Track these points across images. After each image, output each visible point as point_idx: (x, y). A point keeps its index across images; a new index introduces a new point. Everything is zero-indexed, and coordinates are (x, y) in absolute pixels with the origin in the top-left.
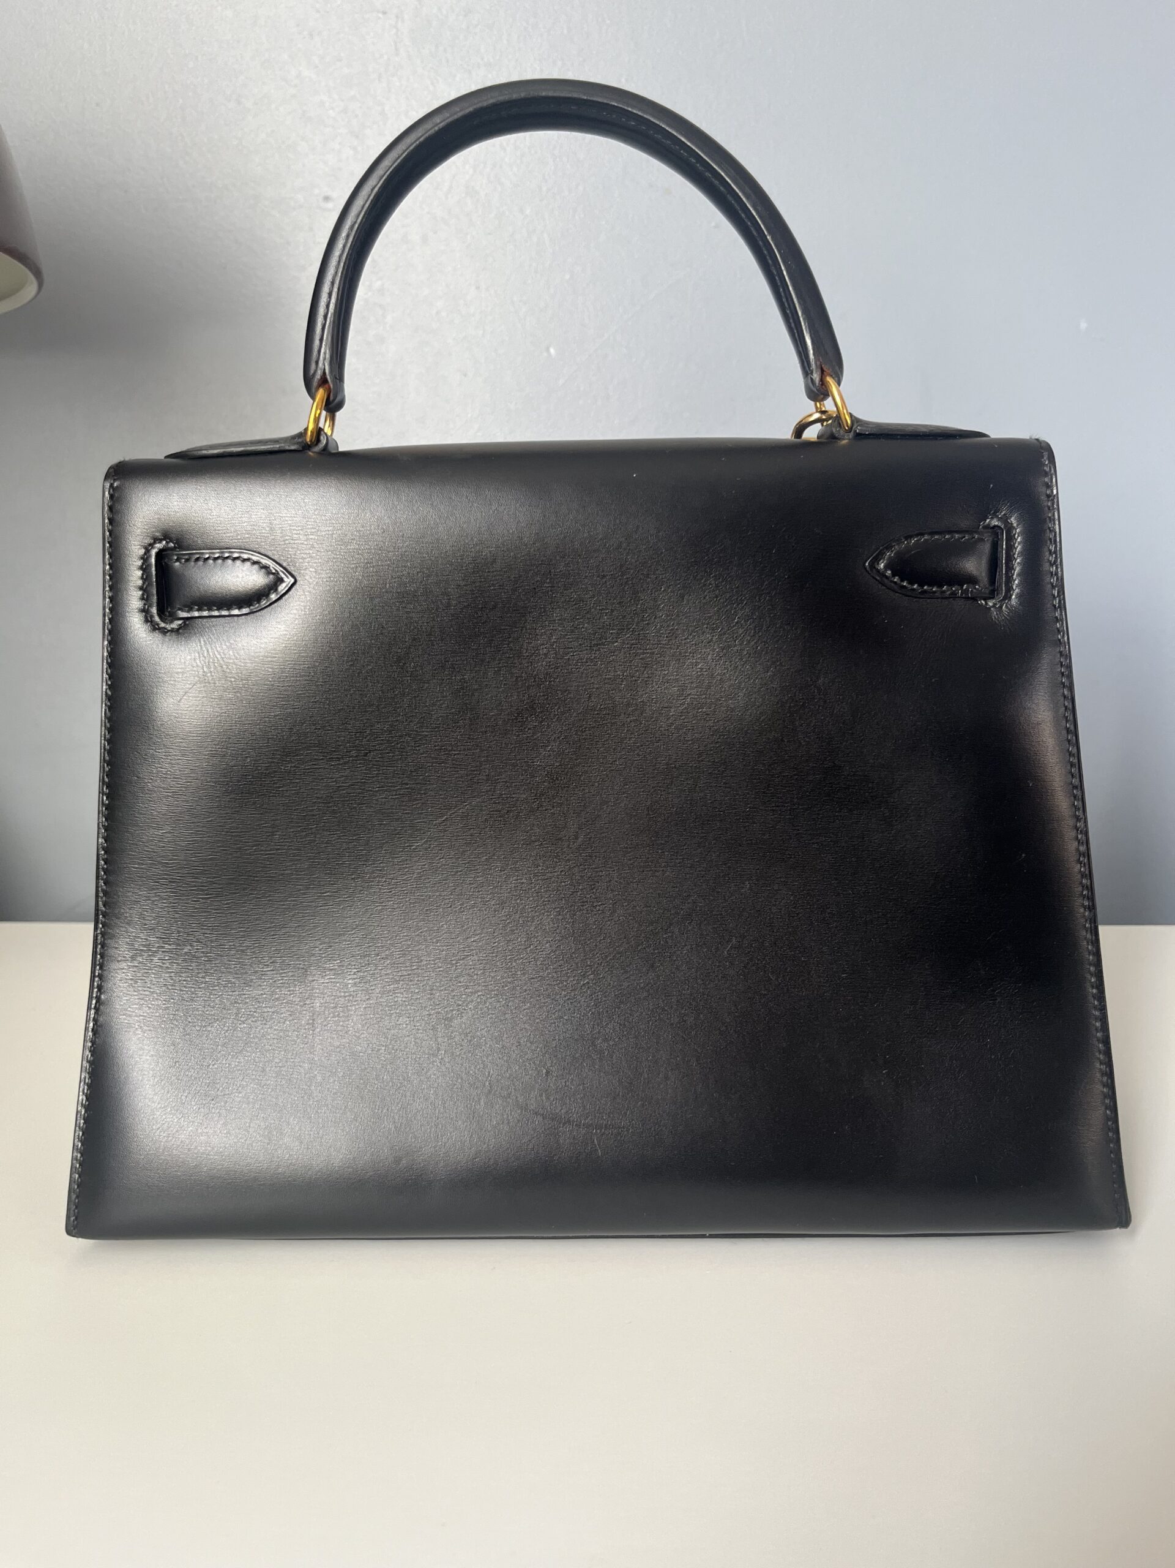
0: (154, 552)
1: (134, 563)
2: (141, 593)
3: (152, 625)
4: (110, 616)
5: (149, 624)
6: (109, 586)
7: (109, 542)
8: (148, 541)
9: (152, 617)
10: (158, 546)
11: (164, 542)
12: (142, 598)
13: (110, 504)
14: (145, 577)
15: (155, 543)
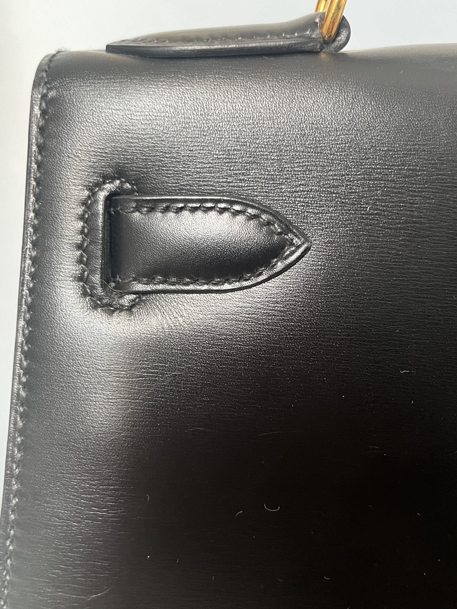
0: (102, 195)
1: (72, 211)
2: (78, 253)
3: (92, 301)
4: (31, 285)
5: (88, 298)
6: (32, 242)
7: (35, 179)
8: (94, 179)
9: (93, 288)
10: (109, 187)
11: (118, 182)
12: (80, 261)
13: (40, 124)
14: (86, 231)
15: (104, 183)
